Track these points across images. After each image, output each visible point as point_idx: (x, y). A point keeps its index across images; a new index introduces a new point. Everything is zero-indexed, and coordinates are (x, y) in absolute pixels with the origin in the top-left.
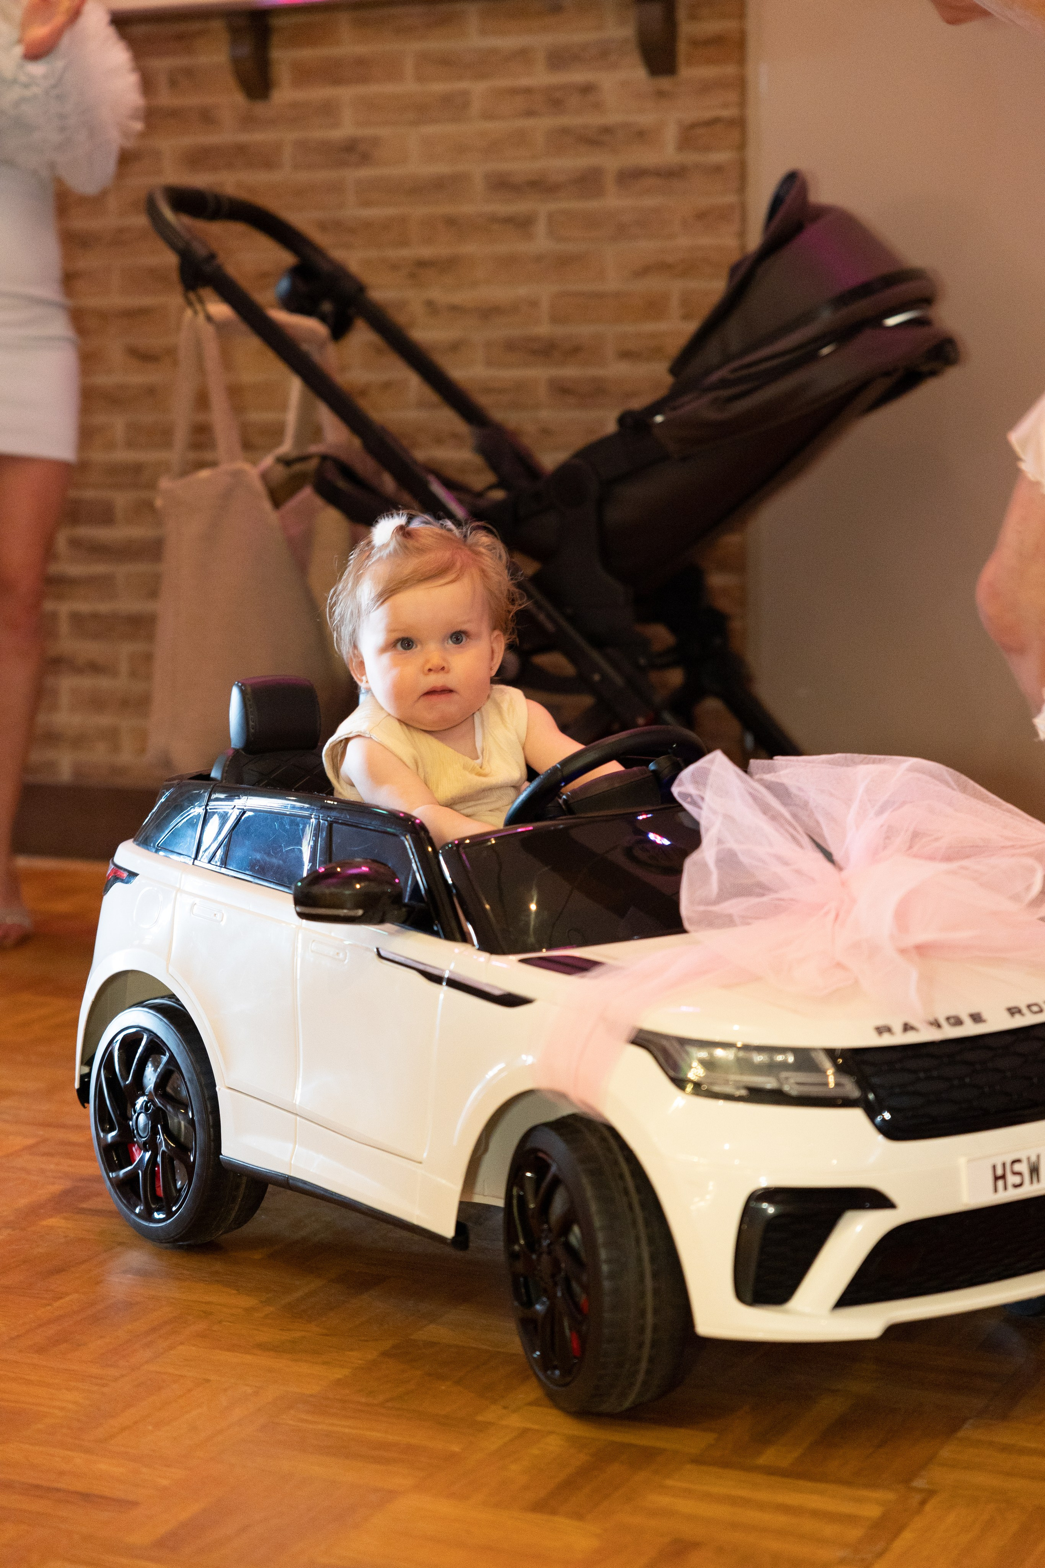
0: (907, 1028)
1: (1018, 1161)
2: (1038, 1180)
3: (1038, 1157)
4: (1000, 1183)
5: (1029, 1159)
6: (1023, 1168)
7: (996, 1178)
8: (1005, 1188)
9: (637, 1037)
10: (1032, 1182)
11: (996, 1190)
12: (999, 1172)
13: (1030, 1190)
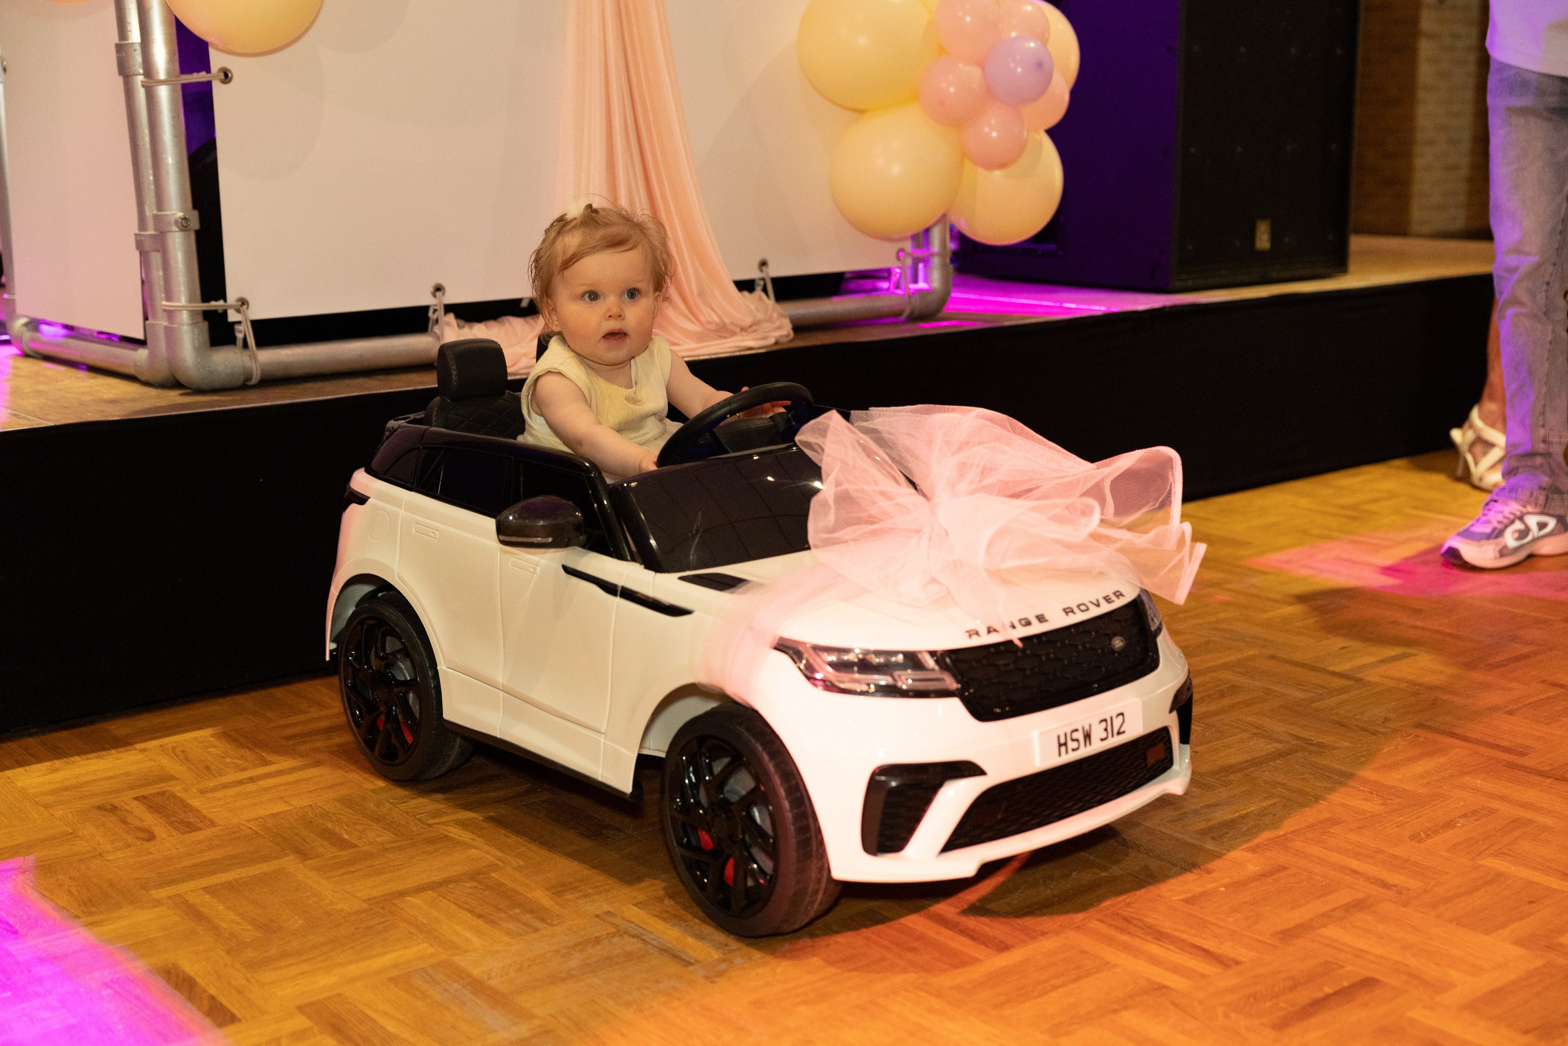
0: (990, 630)
1: (1077, 730)
2: (1090, 744)
3: (1090, 726)
4: (1063, 749)
5: (1083, 728)
6: (1079, 735)
7: (1060, 745)
8: (1067, 752)
9: (778, 644)
10: (1085, 746)
11: (1060, 755)
12: (1062, 741)
13: (1085, 752)
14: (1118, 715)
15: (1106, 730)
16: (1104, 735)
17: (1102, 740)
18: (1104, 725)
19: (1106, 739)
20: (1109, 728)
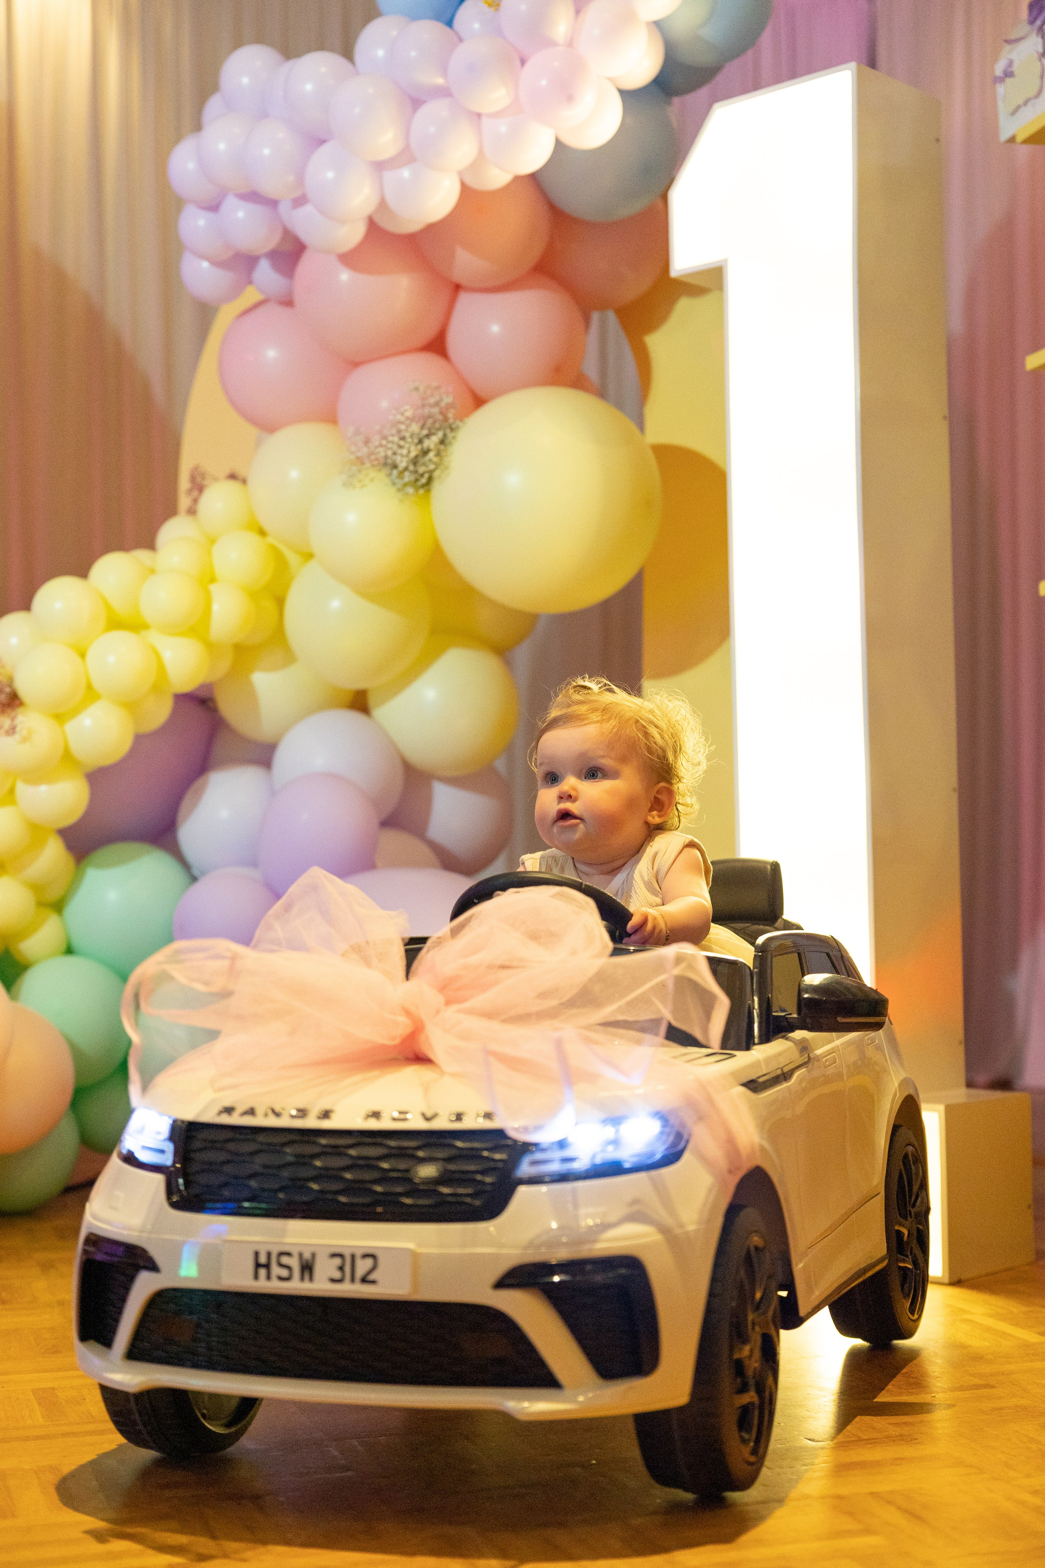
1: (288, 1254)
2: (311, 1279)
3: (314, 1255)
5: (301, 1255)
6: (294, 1263)
7: (258, 1265)
8: (269, 1277)
10: (302, 1279)
11: (256, 1277)
13: (297, 1286)
14: (365, 1256)
15: (341, 1268)
16: (337, 1275)
17: (333, 1280)
18: (337, 1261)
19: (340, 1281)
20: (348, 1269)
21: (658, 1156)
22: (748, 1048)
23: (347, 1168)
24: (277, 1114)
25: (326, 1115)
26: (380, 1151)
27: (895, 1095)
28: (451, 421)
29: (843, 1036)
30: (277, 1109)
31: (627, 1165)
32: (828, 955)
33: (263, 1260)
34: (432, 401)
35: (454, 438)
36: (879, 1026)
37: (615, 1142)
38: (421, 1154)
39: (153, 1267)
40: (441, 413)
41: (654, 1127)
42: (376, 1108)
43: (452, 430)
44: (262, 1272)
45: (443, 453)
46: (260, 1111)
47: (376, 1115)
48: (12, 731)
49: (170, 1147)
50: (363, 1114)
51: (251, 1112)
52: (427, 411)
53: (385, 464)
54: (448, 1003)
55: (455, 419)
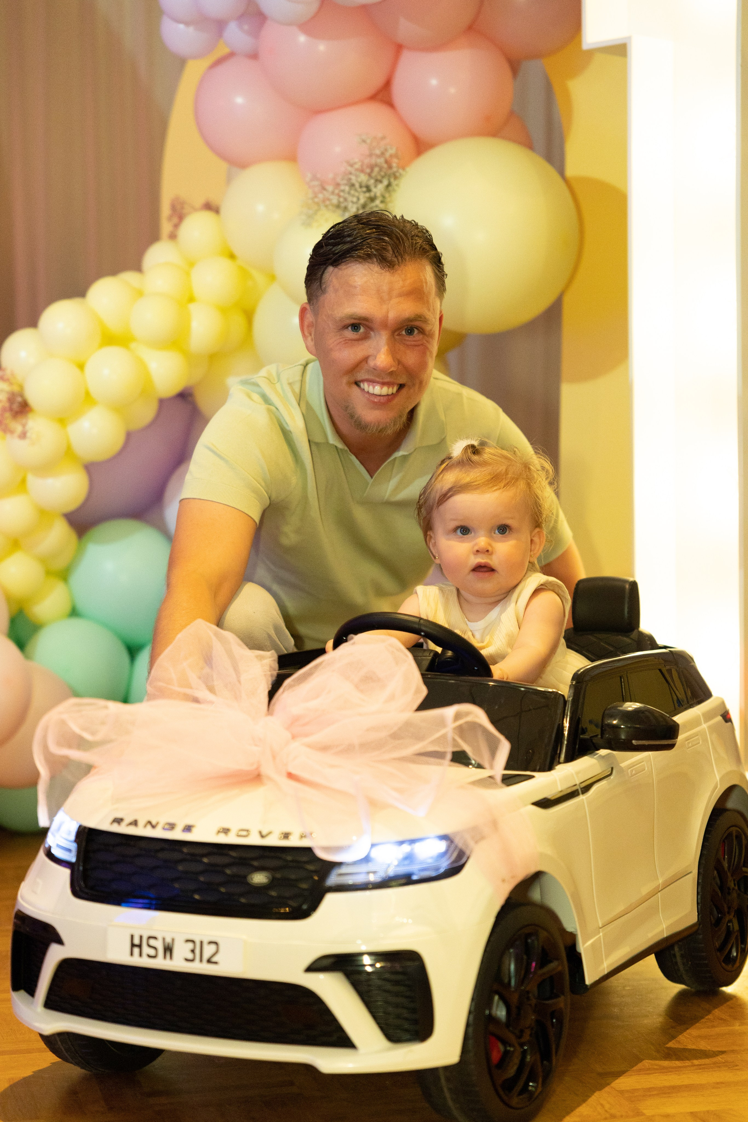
1: (155, 938)
2: (171, 957)
3: (173, 940)
5: (164, 939)
6: (159, 944)
7: (133, 945)
8: (141, 955)
10: (165, 957)
11: (132, 954)
13: (161, 963)
14: (210, 943)
15: (193, 951)
16: (190, 956)
17: (187, 960)
18: (190, 946)
19: (192, 960)
20: (198, 951)
21: (442, 870)
22: (550, 768)
23: (202, 873)
24: (153, 827)
25: (188, 829)
26: (225, 860)
27: (716, 787)
28: (395, 169)
29: (639, 755)
30: (154, 823)
31: (415, 878)
32: (660, 670)
33: (137, 941)
34: (378, 152)
35: (397, 185)
36: (671, 747)
37: (409, 858)
38: (256, 863)
39: (59, 941)
40: (386, 162)
41: (442, 846)
42: (226, 826)
43: (396, 178)
44: (136, 950)
45: (388, 199)
46: (141, 823)
47: (226, 831)
48: (23, 435)
49: (74, 847)
50: (216, 830)
51: (135, 823)
52: (373, 160)
53: (338, 206)
54: (294, 737)
55: (398, 167)
